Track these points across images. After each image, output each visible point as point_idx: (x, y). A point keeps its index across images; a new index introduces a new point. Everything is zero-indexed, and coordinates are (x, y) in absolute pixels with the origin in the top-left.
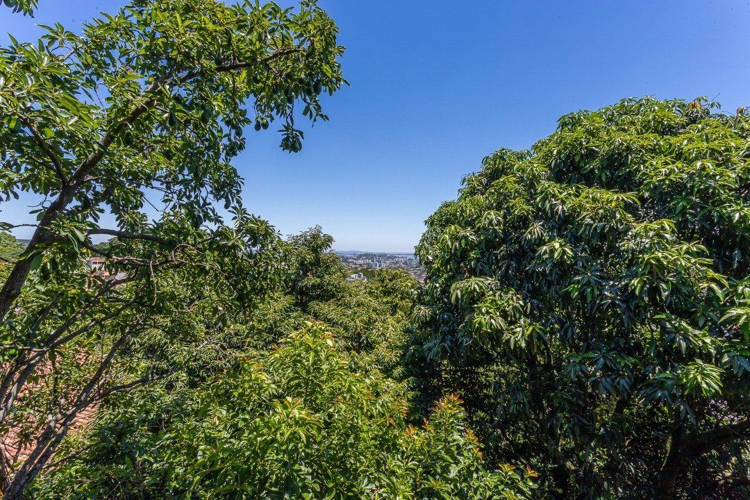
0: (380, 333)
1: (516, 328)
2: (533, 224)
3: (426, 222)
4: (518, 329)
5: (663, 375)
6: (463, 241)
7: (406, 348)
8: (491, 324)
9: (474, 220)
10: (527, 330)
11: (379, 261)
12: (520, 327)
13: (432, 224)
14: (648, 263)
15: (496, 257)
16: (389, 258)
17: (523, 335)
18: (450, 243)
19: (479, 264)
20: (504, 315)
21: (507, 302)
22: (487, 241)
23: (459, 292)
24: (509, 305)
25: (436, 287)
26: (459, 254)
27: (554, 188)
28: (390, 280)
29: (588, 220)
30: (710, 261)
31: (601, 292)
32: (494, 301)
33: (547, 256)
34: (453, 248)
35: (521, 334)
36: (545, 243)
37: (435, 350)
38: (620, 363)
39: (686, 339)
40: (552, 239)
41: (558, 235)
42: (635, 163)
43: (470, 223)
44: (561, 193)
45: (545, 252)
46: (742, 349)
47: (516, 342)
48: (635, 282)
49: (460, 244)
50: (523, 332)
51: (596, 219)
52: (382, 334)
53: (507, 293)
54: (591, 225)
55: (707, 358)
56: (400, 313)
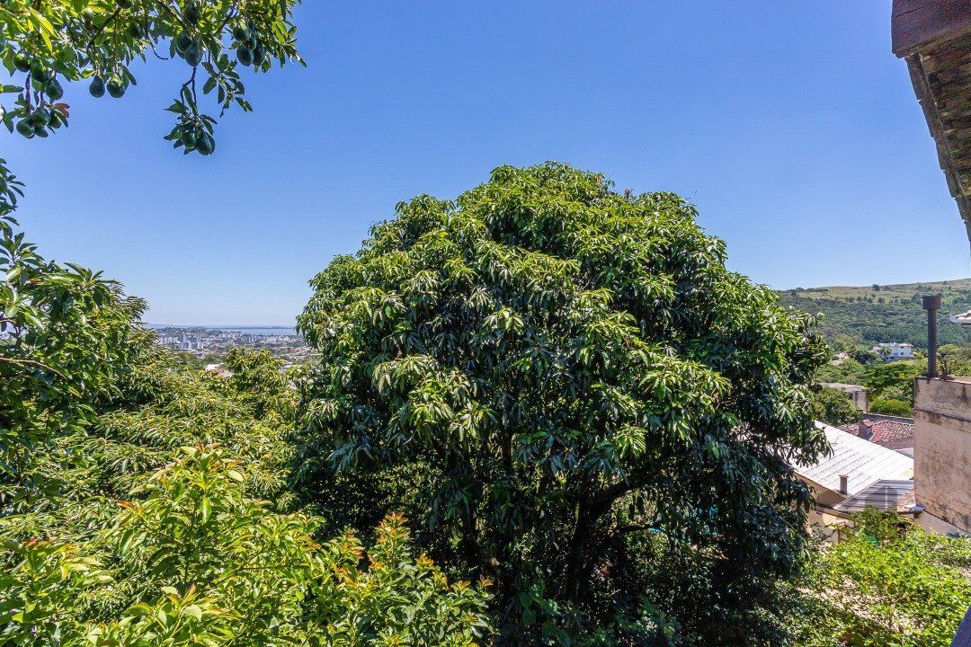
0: (246, 448)
1: (464, 414)
2: (476, 290)
3: (311, 283)
4: (467, 416)
5: (602, 444)
6: (388, 308)
7: (296, 463)
8: (436, 413)
9: (399, 282)
10: (477, 415)
11: (193, 339)
12: (468, 412)
13: (322, 286)
14: (594, 333)
15: (430, 330)
16: (210, 334)
17: (473, 422)
18: (370, 311)
19: (410, 339)
20: (449, 399)
21: (452, 384)
22: (419, 308)
23: (388, 377)
24: (454, 388)
25: (344, 372)
26: (381, 325)
27: (496, 249)
28: (252, 367)
29: (537, 288)
30: (636, 330)
31: (550, 364)
32: (434, 384)
33: (496, 327)
34: (375, 318)
35: (470, 422)
36: (491, 312)
37: (347, 458)
38: (567, 438)
39: (617, 406)
40: (498, 308)
41: (503, 303)
42: (570, 231)
43: (394, 286)
44: (505, 255)
45: (494, 323)
46: (655, 409)
47: (466, 431)
48: (584, 351)
49: (384, 312)
50: (472, 418)
51: (544, 286)
52: (251, 449)
53: (448, 373)
54: (540, 293)
55: (631, 420)
56: (272, 416)
